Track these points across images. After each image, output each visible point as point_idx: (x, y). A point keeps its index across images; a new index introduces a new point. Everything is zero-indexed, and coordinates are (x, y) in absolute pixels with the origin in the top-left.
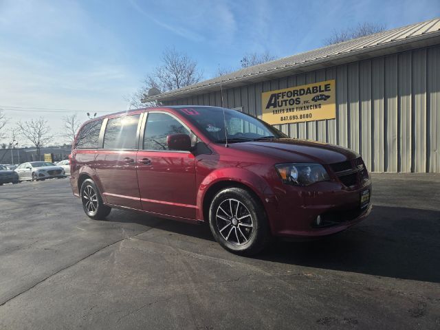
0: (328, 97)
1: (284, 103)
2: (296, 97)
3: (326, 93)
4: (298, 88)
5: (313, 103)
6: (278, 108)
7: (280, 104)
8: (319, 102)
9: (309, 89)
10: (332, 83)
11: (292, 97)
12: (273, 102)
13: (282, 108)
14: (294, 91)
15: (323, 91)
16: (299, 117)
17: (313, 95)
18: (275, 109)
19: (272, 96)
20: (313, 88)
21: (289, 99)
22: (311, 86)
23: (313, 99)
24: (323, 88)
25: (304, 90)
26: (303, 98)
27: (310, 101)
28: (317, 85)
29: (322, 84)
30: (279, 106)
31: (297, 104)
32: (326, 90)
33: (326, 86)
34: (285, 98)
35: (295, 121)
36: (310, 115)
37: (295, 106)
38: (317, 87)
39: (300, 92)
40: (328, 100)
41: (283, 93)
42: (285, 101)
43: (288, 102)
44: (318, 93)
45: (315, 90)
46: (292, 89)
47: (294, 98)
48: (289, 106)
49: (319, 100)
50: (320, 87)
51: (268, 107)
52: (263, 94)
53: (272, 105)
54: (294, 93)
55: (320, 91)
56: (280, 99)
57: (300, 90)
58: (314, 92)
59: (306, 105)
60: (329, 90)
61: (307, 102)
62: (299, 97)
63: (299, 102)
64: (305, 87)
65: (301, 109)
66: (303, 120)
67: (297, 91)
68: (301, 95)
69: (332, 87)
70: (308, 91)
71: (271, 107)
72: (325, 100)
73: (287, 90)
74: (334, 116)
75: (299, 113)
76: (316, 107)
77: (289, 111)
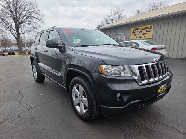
0: (151, 31)
3: (150, 29)
4: (142, 27)
5: (146, 33)
6: (135, 34)
8: (148, 32)
9: (145, 27)
10: (153, 26)
12: (134, 31)
13: (137, 34)
17: (146, 30)
19: (135, 29)
21: (139, 31)
22: (146, 27)
23: (146, 31)
24: (150, 28)
26: (143, 31)
28: (148, 26)
29: (150, 26)
34: (138, 30)
36: (145, 37)
37: (141, 33)
40: (151, 32)
42: (138, 31)
44: (148, 29)
46: (140, 27)
48: (139, 33)
51: (133, 33)
52: (132, 29)
54: (141, 29)
56: (137, 31)
61: (144, 32)
64: (144, 27)
66: (142, 38)
68: (143, 29)
69: (152, 28)
70: (145, 28)
72: (150, 31)
73: (139, 28)
74: (152, 37)
75: (141, 36)
76: (147, 34)
77: (139, 35)
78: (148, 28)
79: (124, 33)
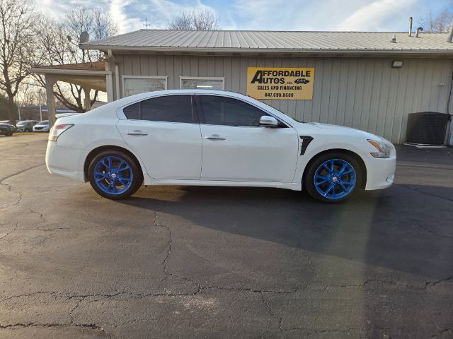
0: (308, 81)
1: (269, 80)
2: (281, 77)
3: (307, 78)
4: (284, 69)
5: (296, 85)
6: (263, 85)
7: (265, 81)
8: (300, 85)
9: (292, 72)
11: (277, 77)
12: (258, 78)
13: (267, 85)
14: (279, 71)
15: (304, 76)
16: (282, 95)
17: (296, 78)
18: (260, 85)
19: (258, 72)
20: (297, 72)
21: (274, 77)
22: (295, 70)
23: (296, 82)
24: (304, 74)
25: (288, 72)
26: (287, 79)
27: (293, 82)
28: (300, 69)
29: (304, 70)
30: (264, 83)
31: (281, 83)
32: (307, 76)
33: (307, 72)
34: (271, 76)
35: (279, 98)
36: (292, 95)
37: (279, 85)
38: (299, 72)
40: (308, 84)
41: (269, 71)
42: (271, 79)
43: (273, 81)
44: (300, 77)
45: (298, 74)
46: (278, 69)
47: (280, 78)
48: (273, 84)
49: (301, 82)
50: (302, 72)
51: (253, 82)
52: (250, 69)
53: (258, 80)
54: (280, 73)
55: (302, 76)
56: (266, 76)
57: (285, 72)
58: (296, 76)
59: (289, 85)
60: (310, 76)
61: (290, 83)
62: (283, 77)
63: (284, 82)
64: (290, 70)
65: (285, 88)
66: (285, 98)
67: (282, 72)
68: (285, 75)
69: (312, 74)
70: (292, 74)
71: (257, 83)
72: (305, 83)
73: (272, 69)
74: (311, 98)
75: (282, 92)
76: (298, 88)
77: (273, 88)
79: (223, 78)
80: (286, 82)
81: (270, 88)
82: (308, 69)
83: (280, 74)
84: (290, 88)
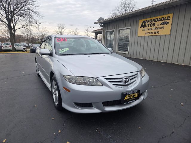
0: (168, 23)
1: (148, 25)
2: (154, 22)
3: (168, 21)
6: (145, 28)
7: (146, 26)
8: (163, 26)
9: (160, 18)
10: (171, 15)
11: (152, 23)
12: (143, 25)
13: (146, 28)
14: (153, 19)
15: (166, 20)
16: (153, 33)
17: (161, 22)
18: (144, 28)
19: (144, 21)
20: (162, 18)
21: (150, 23)
22: (161, 17)
24: (166, 18)
25: (157, 19)
26: (157, 23)
27: (160, 25)
28: (164, 16)
29: (166, 16)
31: (153, 26)
32: (168, 19)
33: (168, 17)
34: (149, 23)
35: (152, 35)
36: (158, 32)
37: (152, 27)
38: (164, 18)
39: (156, 20)
40: (168, 24)
41: (148, 20)
42: (149, 24)
44: (164, 21)
46: (152, 18)
47: (153, 23)
48: (150, 27)
49: (164, 24)
50: (165, 17)
52: (140, 21)
55: (165, 20)
56: (147, 23)
57: (156, 19)
58: (162, 20)
59: (157, 27)
60: (169, 19)
61: (158, 25)
62: (155, 23)
63: (155, 25)
64: (158, 17)
65: (155, 29)
66: (155, 34)
67: (154, 19)
68: (156, 21)
69: (171, 18)
70: (160, 20)
71: (142, 27)
72: (167, 24)
73: (150, 19)
74: (169, 34)
75: (153, 31)
76: (162, 28)
77: (149, 29)
78: (163, 19)
79: (130, 27)
80: (156, 25)
81: (148, 29)
82: (169, 15)
83: (153, 21)
84: (158, 29)
